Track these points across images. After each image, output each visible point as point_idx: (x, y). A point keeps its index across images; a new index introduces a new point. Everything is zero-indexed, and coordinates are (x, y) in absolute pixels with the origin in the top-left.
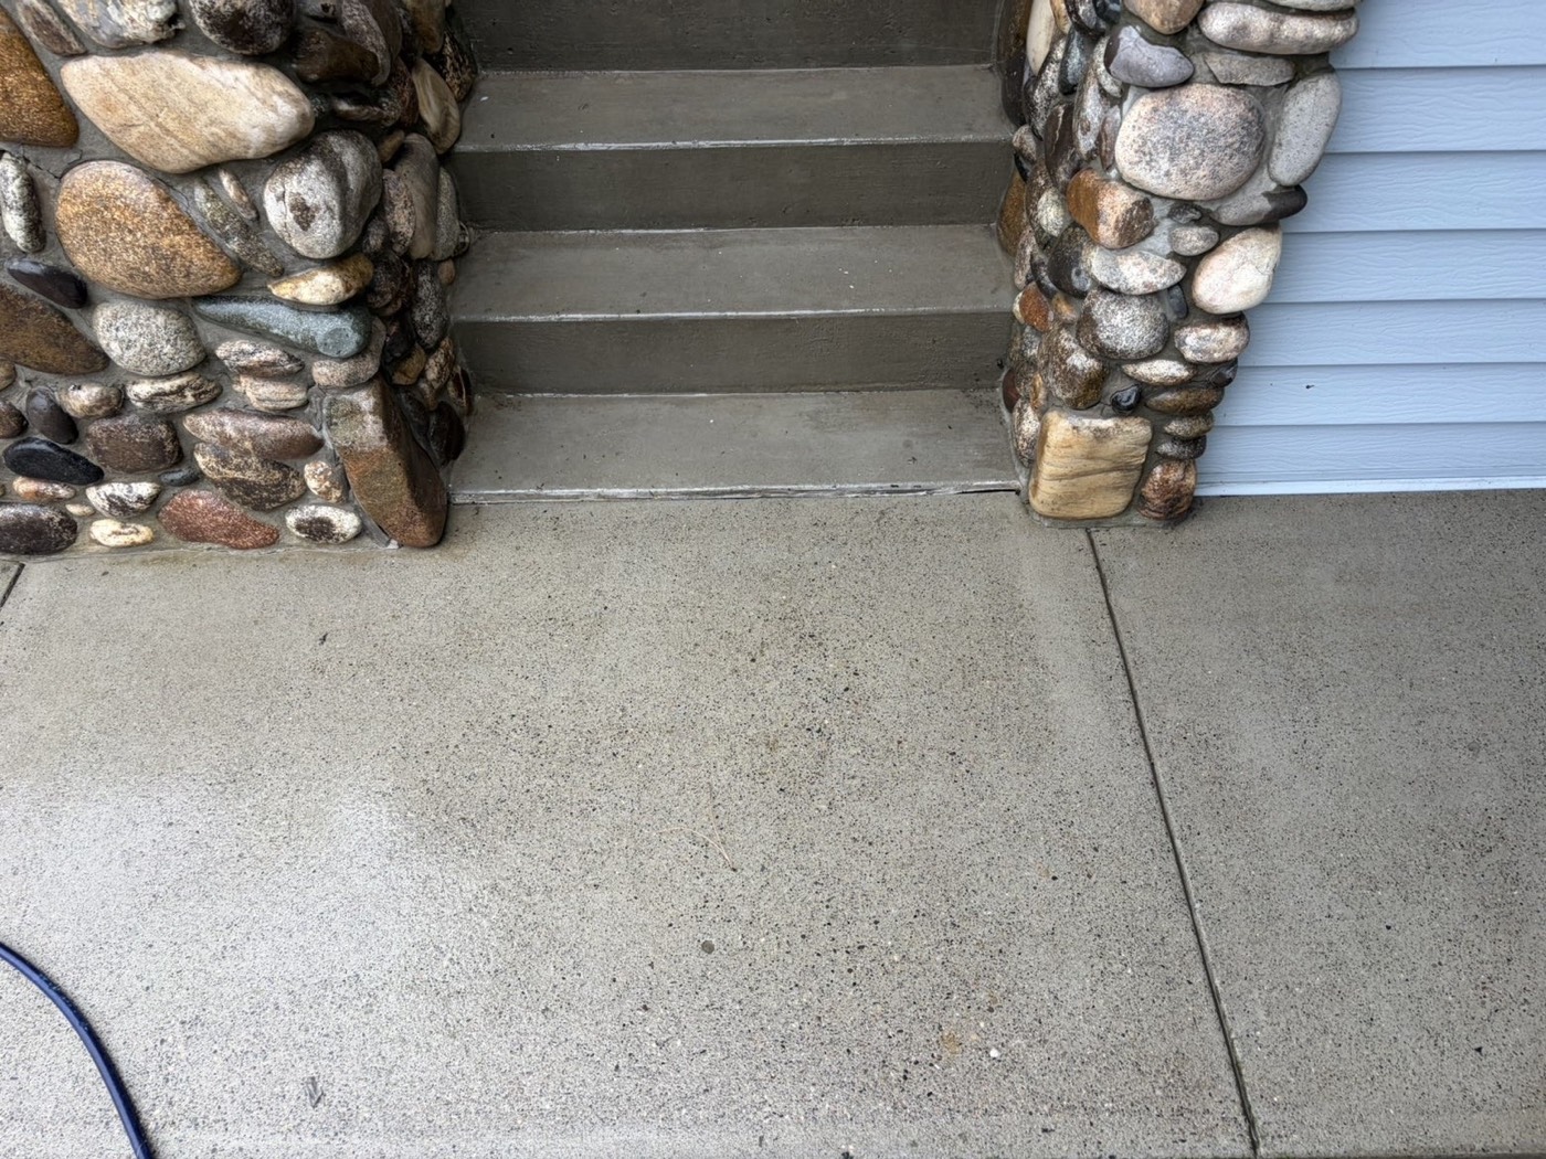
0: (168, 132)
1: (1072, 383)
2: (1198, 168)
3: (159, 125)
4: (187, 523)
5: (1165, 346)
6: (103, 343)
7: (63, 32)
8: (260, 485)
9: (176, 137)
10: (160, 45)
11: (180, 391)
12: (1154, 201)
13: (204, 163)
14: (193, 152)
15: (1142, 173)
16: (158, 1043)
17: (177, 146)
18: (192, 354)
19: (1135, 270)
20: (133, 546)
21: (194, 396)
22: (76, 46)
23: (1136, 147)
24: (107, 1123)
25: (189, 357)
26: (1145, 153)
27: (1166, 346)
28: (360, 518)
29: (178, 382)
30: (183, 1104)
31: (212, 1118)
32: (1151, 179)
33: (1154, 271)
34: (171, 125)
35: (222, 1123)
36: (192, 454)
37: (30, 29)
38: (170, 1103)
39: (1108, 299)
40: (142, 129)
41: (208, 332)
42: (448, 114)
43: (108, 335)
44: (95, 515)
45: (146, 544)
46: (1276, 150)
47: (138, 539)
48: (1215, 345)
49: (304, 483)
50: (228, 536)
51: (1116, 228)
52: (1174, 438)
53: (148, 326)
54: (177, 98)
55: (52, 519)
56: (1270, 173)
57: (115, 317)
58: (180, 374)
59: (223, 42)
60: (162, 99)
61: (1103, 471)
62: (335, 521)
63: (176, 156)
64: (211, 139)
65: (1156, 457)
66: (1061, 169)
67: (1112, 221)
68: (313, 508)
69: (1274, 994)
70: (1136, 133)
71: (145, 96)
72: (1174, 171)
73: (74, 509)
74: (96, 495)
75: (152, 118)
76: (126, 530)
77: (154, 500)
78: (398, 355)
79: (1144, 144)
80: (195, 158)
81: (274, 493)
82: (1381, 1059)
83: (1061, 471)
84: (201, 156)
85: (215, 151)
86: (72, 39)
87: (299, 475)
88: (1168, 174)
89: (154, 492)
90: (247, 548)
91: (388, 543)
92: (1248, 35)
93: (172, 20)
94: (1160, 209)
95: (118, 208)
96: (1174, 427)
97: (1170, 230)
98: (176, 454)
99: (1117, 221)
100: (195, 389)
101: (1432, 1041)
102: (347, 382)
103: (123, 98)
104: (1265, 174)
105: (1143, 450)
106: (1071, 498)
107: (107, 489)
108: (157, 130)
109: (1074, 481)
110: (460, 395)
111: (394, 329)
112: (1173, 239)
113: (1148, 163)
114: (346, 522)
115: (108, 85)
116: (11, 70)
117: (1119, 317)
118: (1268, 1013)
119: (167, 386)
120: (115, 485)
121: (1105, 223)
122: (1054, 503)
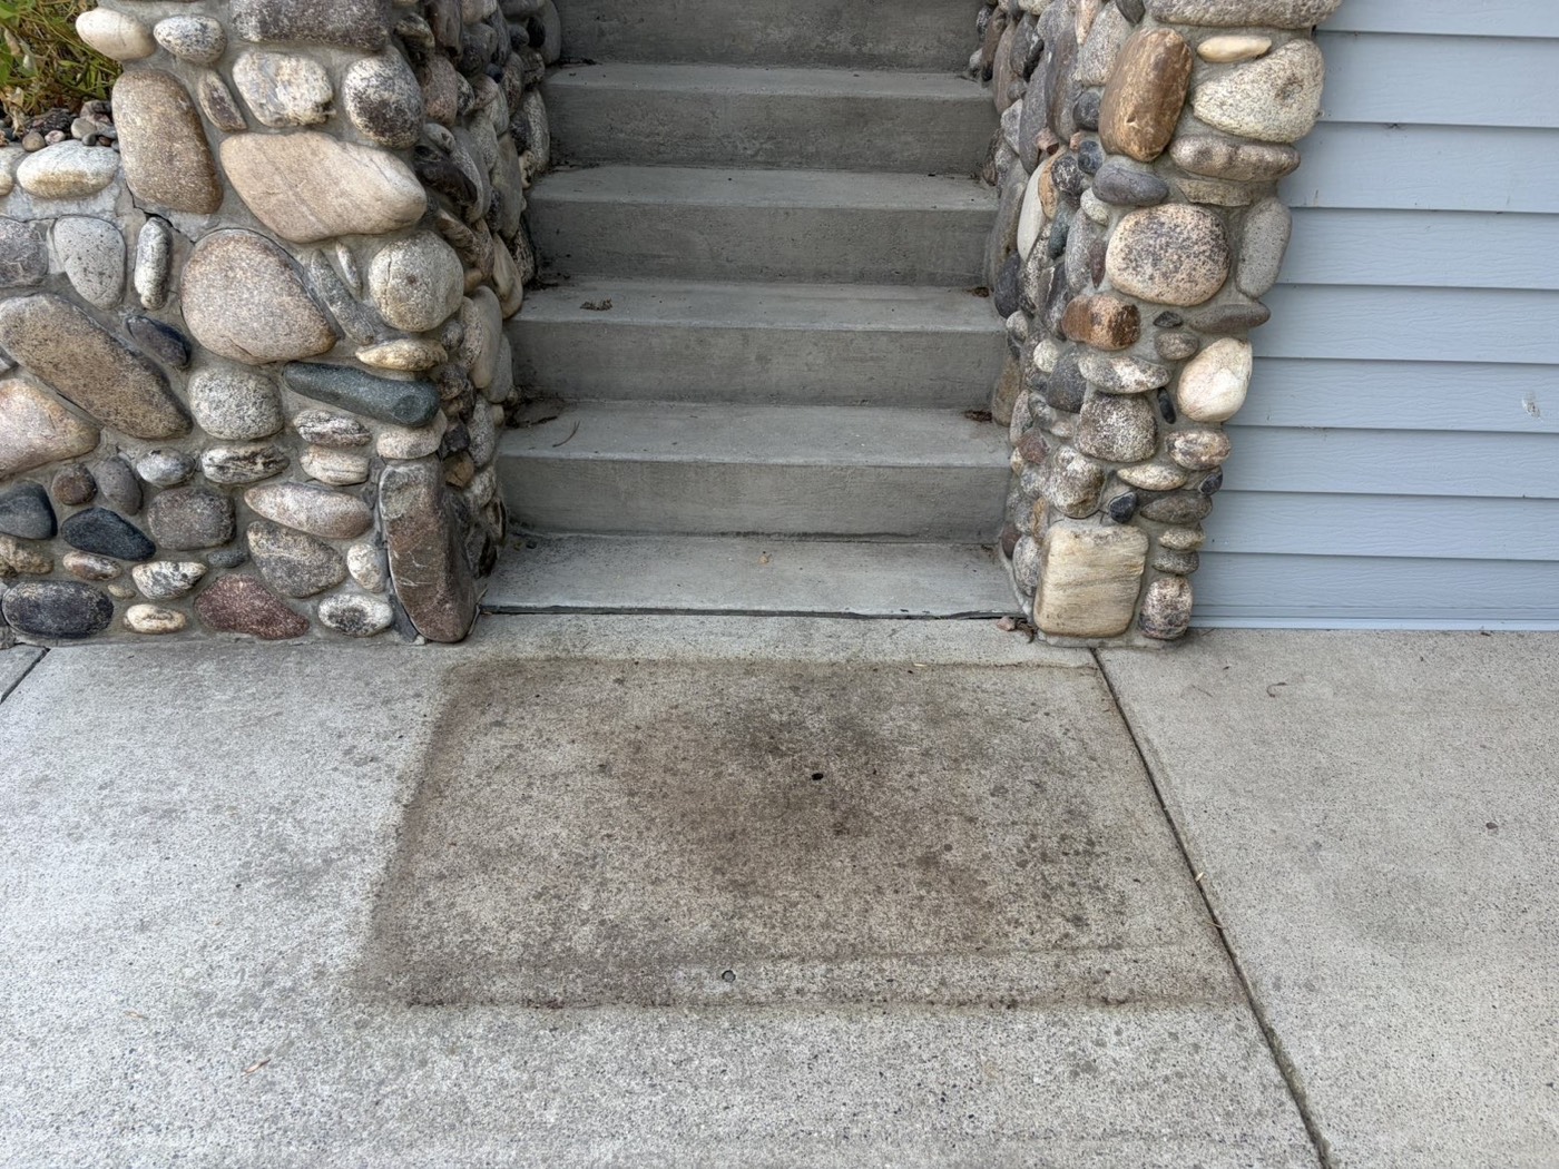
0: (303, 201)
1: (1072, 487)
2: (1176, 272)
3: (296, 194)
4: (224, 608)
5: (1157, 450)
6: (193, 404)
7: (233, 109)
8: (304, 566)
9: (308, 206)
10: (311, 127)
11: (251, 459)
12: (1141, 308)
13: (327, 232)
14: (320, 220)
15: (1130, 278)
16: (127, 1052)
17: (307, 213)
18: (272, 420)
19: (1127, 370)
20: (165, 632)
21: (264, 464)
22: (240, 121)
23: (1123, 255)
24: (58, 1128)
25: (270, 424)
26: (1132, 260)
27: (1157, 448)
28: (394, 610)
29: (252, 448)
30: (146, 1110)
31: (177, 1123)
32: (1137, 284)
33: (1144, 371)
34: (306, 195)
35: (187, 1130)
36: (245, 533)
37: (206, 103)
38: (132, 1109)
39: (1104, 401)
40: (281, 196)
41: (291, 399)
42: (513, 285)
43: (201, 395)
44: (135, 598)
45: (176, 631)
46: (1241, 265)
47: (170, 625)
48: (1201, 449)
49: (346, 569)
50: (260, 623)
51: (1109, 327)
52: (1169, 549)
53: (239, 389)
54: (317, 171)
55: (91, 599)
56: (1237, 287)
57: (211, 379)
58: (257, 440)
59: (366, 126)
60: (304, 171)
61: (1103, 581)
62: (368, 609)
63: (303, 224)
64: (339, 210)
65: (1152, 572)
66: (1055, 309)
67: (1105, 321)
68: (347, 597)
69: (1328, 1031)
70: (1123, 243)
71: (290, 168)
72: (1157, 275)
73: (114, 590)
74: (142, 575)
75: (291, 187)
76: (161, 616)
77: (197, 583)
78: (454, 449)
79: (1130, 252)
80: (321, 227)
81: (315, 575)
82: (1449, 1092)
83: (1064, 580)
84: (327, 226)
85: (339, 221)
86: (238, 115)
87: (342, 560)
88: (1151, 278)
89: (200, 572)
90: (277, 638)
91: (415, 638)
92: (1210, 158)
93: (326, 106)
94: (1147, 316)
95: (242, 269)
96: (1168, 538)
97: (1155, 337)
98: (230, 531)
99: (1110, 321)
100: (266, 457)
101: (1499, 1076)
102: (409, 453)
103: (270, 168)
104: (1233, 288)
105: (1141, 560)
106: (1074, 610)
107: (155, 567)
108: (293, 198)
109: (1077, 591)
110: (497, 522)
111: (453, 427)
112: (1159, 345)
113: (1134, 269)
114: (378, 613)
115: (260, 157)
116: (181, 138)
117: (1114, 416)
118: (1325, 1049)
119: (242, 452)
120: (163, 564)
121: (1099, 324)
122: (1059, 616)
